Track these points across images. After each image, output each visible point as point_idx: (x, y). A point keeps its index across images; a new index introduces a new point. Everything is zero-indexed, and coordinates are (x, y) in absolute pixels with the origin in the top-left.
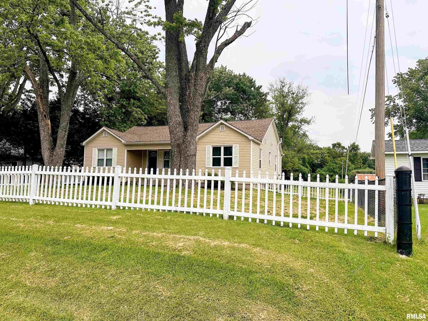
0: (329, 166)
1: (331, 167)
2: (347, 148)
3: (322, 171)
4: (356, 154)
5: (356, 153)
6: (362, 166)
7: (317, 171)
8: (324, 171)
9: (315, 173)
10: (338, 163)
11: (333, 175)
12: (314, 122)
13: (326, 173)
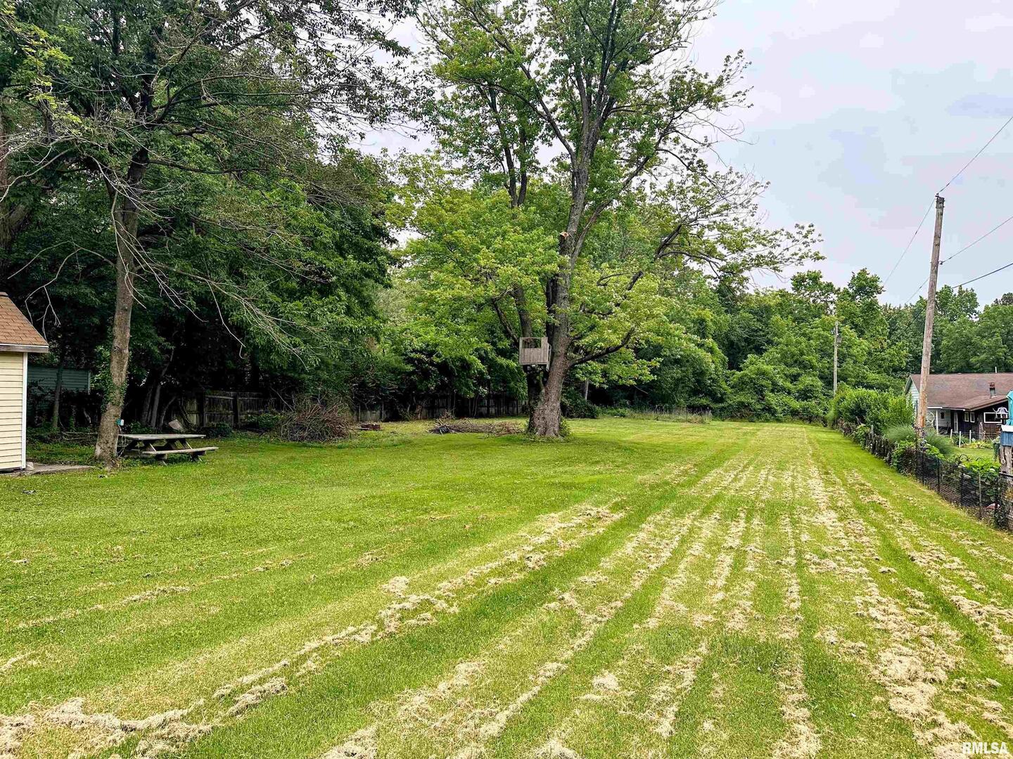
0: (787, 345)
1: (793, 349)
2: (839, 290)
3: (763, 363)
4: (871, 307)
5: (871, 304)
6: (885, 345)
7: (747, 361)
8: (769, 363)
9: (740, 370)
10: (814, 336)
11: (799, 375)
12: (740, 97)
13: (774, 369)
